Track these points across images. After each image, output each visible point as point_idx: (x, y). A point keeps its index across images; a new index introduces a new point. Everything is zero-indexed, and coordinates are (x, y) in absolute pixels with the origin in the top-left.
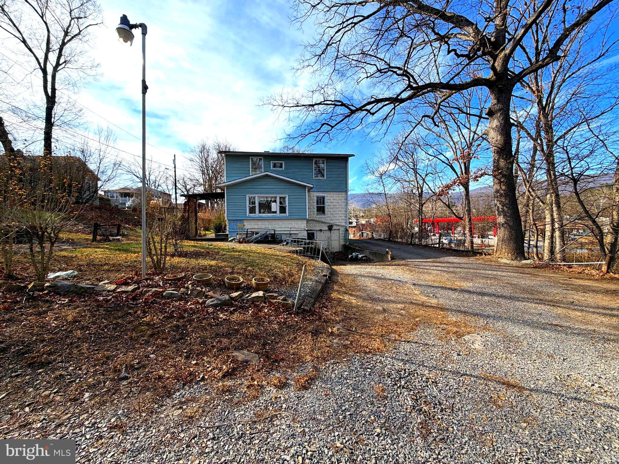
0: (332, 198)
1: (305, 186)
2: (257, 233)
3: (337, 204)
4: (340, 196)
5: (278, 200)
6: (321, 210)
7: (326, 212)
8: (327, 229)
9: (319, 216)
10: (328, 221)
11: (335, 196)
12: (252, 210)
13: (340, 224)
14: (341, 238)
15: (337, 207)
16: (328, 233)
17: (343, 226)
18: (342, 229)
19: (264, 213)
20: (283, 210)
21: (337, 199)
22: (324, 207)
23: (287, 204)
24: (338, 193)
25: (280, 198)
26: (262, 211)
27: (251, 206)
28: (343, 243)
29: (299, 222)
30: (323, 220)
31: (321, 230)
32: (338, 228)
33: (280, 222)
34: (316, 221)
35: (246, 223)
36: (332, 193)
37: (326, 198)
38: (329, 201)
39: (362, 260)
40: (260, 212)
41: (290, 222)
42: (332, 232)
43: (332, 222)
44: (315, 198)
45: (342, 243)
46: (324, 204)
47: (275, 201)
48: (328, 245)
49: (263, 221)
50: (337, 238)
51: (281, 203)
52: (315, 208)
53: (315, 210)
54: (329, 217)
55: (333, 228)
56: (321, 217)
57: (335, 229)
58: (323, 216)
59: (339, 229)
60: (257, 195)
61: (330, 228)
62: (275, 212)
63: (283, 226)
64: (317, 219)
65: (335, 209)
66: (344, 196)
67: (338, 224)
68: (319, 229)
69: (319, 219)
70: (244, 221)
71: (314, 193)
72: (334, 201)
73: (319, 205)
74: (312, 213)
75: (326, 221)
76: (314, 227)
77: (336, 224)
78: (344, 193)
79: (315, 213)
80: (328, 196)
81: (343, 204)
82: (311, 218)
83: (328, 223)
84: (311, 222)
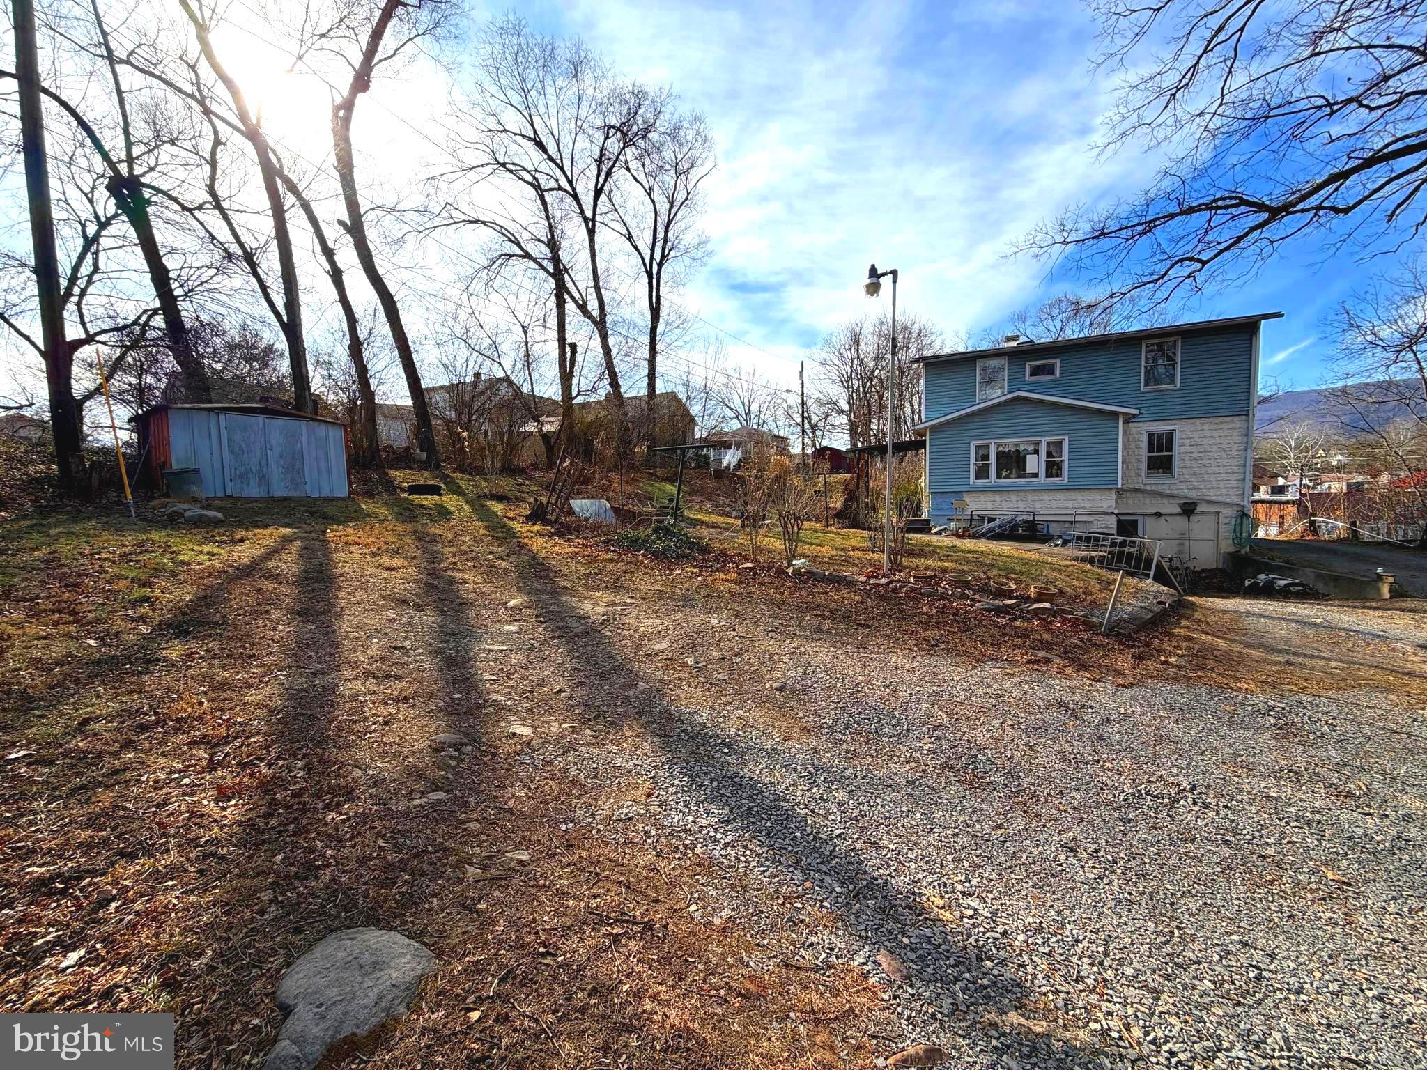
0: (1196, 435)
1: (1116, 414)
2: (991, 520)
3: (1214, 448)
4: (1225, 426)
5: (1043, 450)
6: (1161, 464)
7: (1177, 470)
8: (1179, 510)
9: (1153, 481)
10: (1181, 492)
11: (1206, 427)
12: (982, 473)
13: (1220, 499)
14: (1222, 535)
15: (1215, 454)
16: (1181, 523)
17: (1231, 505)
18: (1232, 512)
19: (1007, 477)
20: (1053, 468)
21: (1215, 434)
22: (1170, 458)
23: (1065, 456)
24: (1217, 420)
25: (1048, 444)
26: (1004, 474)
27: (980, 463)
28: (1231, 549)
29: (1097, 496)
30: (1166, 489)
31: (1158, 515)
32: (1212, 509)
33: (1046, 497)
34: (1144, 491)
35: (967, 499)
36: (1197, 421)
37: (1178, 435)
38: (1187, 442)
39: (1290, 592)
40: (999, 476)
41: (1073, 495)
42: (1194, 519)
43: (1193, 494)
44: (1145, 438)
45: (1227, 546)
46: (1170, 449)
47: (1036, 452)
48: (1180, 551)
49: (1006, 494)
50: (1209, 534)
51: (1049, 454)
52: (1144, 460)
53: (1144, 465)
54: (1183, 482)
55: (1200, 509)
56: (1161, 483)
57: (1203, 513)
58: (1166, 480)
59: (1218, 513)
60: (993, 442)
61: (1189, 509)
62: (1036, 475)
63: (1054, 504)
64: (1148, 488)
65: (1206, 462)
66: (1238, 426)
67: (1214, 498)
68: (1154, 511)
69: (1154, 488)
70: (964, 494)
71: (1141, 424)
72: (1205, 441)
73: (1155, 454)
74: (1133, 474)
75: (1175, 492)
76: (1138, 506)
77: (1207, 498)
78: (1238, 419)
79: (1143, 474)
80: (1185, 428)
81: (1235, 447)
82: (1131, 486)
83: (1181, 498)
84: (1127, 495)
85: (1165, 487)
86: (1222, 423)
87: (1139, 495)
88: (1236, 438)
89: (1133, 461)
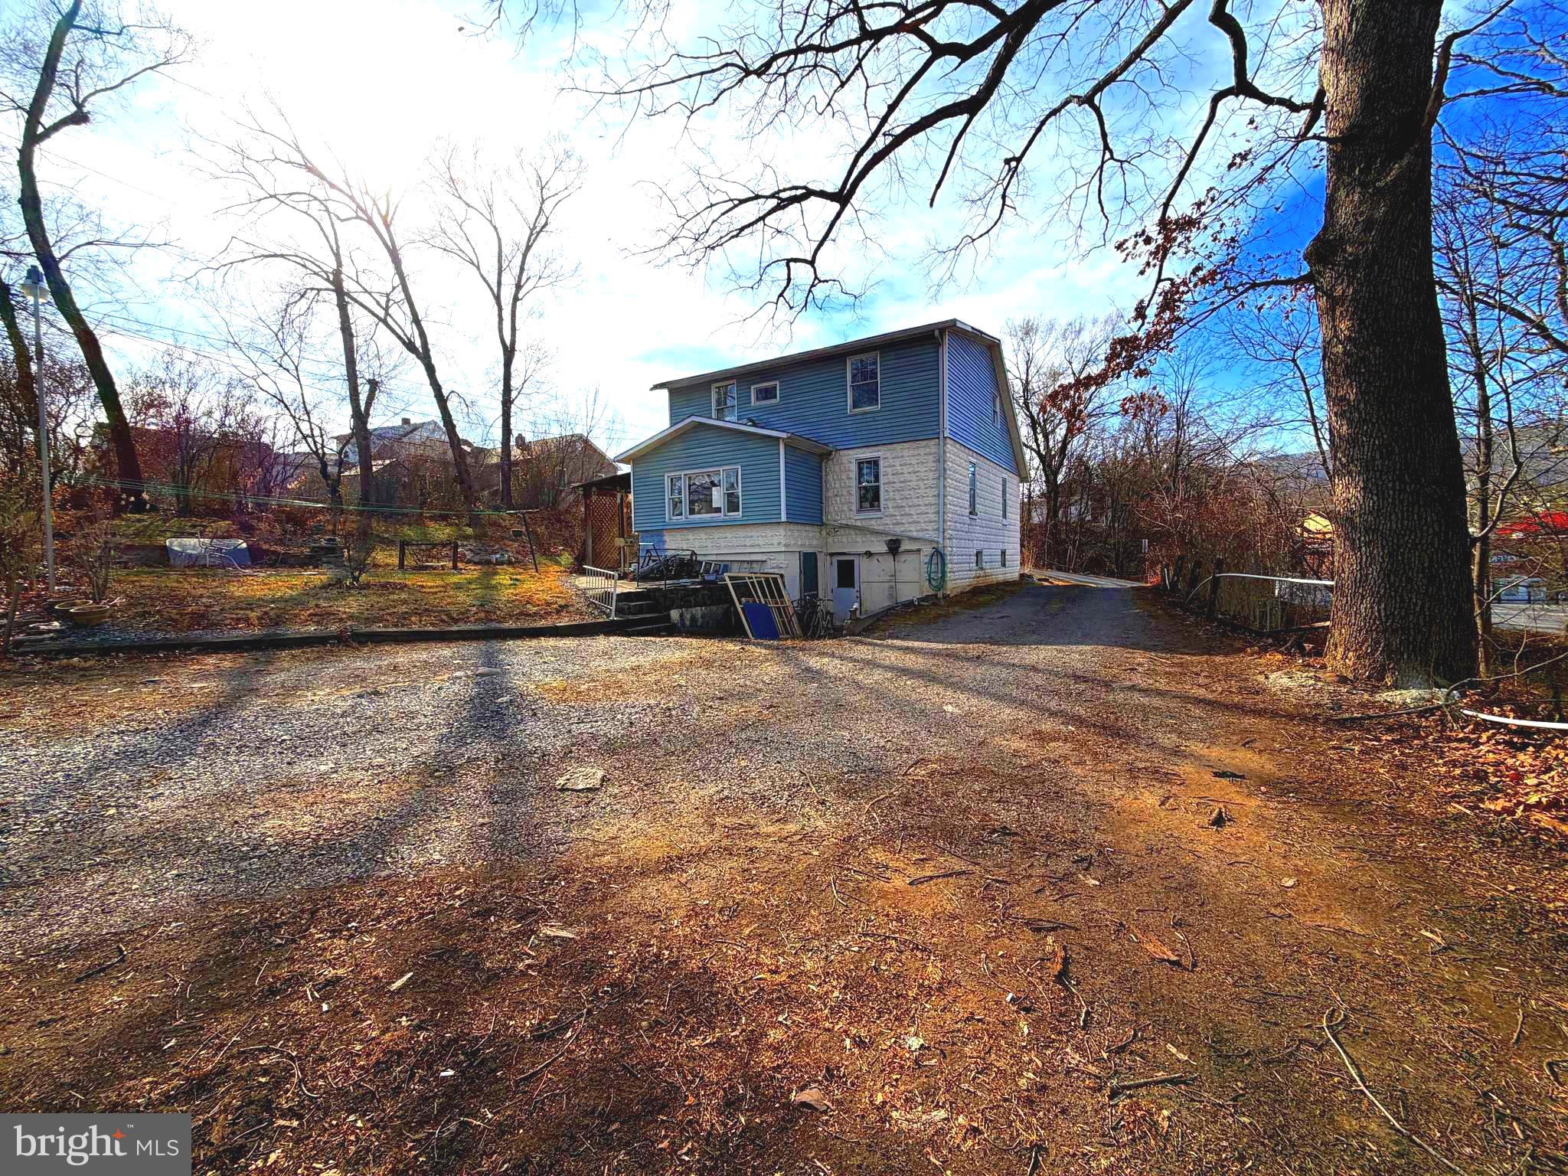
0: (897, 462)
1: (778, 439)
3: (914, 477)
4: (922, 451)
5: (723, 480)
6: (870, 498)
7: (882, 503)
8: (884, 549)
9: (862, 516)
10: (886, 528)
11: (905, 453)
12: (677, 508)
13: (920, 535)
14: (924, 576)
15: (913, 484)
16: (888, 562)
17: (929, 541)
18: (929, 549)
19: (697, 512)
20: (733, 506)
22: (878, 488)
23: (740, 488)
24: (914, 445)
25: (727, 474)
26: (694, 509)
27: (676, 497)
28: (930, 592)
29: (769, 532)
30: (875, 525)
31: (869, 554)
32: (914, 546)
33: (727, 534)
34: (856, 528)
35: (667, 538)
36: (900, 446)
37: (881, 463)
38: (889, 470)
40: (692, 512)
41: (747, 531)
42: (899, 558)
43: (898, 529)
44: (854, 467)
45: (926, 589)
46: (876, 478)
47: (719, 484)
48: (889, 596)
49: (694, 531)
50: (913, 575)
51: (731, 486)
52: (854, 491)
53: (854, 499)
54: (890, 517)
55: (905, 546)
56: (870, 517)
57: (907, 551)
58: (873, 515)
59: (919, 550)
60: (683, 473)
61: (894, 547)
62: (718, 510)
63: (734, 542)
64: (859, 524)
65: (906, 493)
66: (933, 451)
67: (915, 534)
68: (864, 550)
69: (864, 523)
70: (665, 533)
71: (850, 452)
72: (906, 469)
73: (864, 485)
74: (845, 508)
75: (881, 528)
76: (851, 544)
77: (910, 534)
78: (932, 442)
79: (854, 508)
80: (888, 455)
81: (931, 475)
82: (844, 522)
83: (887, 534)
84: (842, 531)
85: (873, 522)
86: (920, 448)
87: (852, 532)
88: (931, 465)
89: (845, 493)
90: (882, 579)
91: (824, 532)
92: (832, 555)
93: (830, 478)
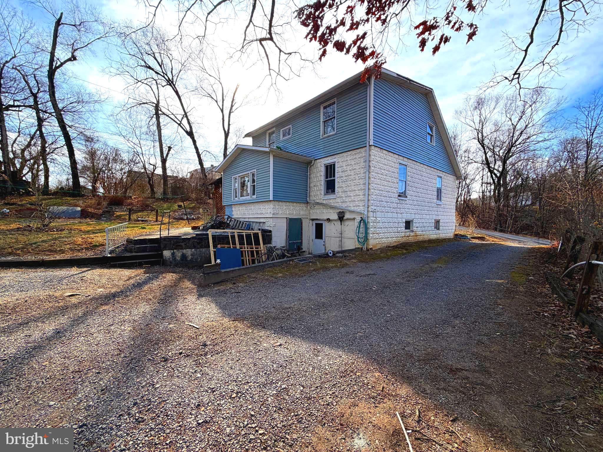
0: (344, 164)
1: (270, 153)
3: (353, 173)
4: (357, 156)
5: (250, 178)
6: (330, 187)
7: (336, 189)
8: (336, 217)
9: (326, 197)
10: (338, 205)
11: (348, 158)
13: (356, 209)
15: (352, 177)
16: (338, 225)
17: (360, 213)
21: (353, 163)
22: (334, 180)
23: (256, 182)
25: (252, 175)
30: (332, 203)
31: (329, 220)
32: (351, 216)
34: (323, 204)
35: (234, 209)
36: (345, 154)
37: (336, 165)
38: (341, 169)
41: (257, 206)
42: (345, 223)
43: (344, 205)
44: (323, 169)
46: (334, 176)
49: (242, 205)
51: (252, 181)
52: (323, 183)
53: (323, 187)
54: (340, 198)
55: (347, 216)
56: (330, 199)
57: (348, 219)
58: (331, 196)
59: (354, 219)
61: (341, 218)
62: (249, 194)
64: (324, 202)
65: (348, 183)
66: (364, 155)
67: (352, 209)
68: (327, 218)
69: (327, 202)
71: (321, 160)
72: (349, 168)
73: (329, 179)
74: (319, 193)
75: (336, 204)
76: (322, 214)
77: (349, 208)
78: (362, 150)
79: (323, 193)
80: (340, 160)
81: (362, 171)
82: (318, 201)
83: (338, 209)
84: (317, 207)
85: (331, 201)
86: (356, 154)
87: (321, 207)
88: (362, 164)
89: (319, 185)
90: (336, 235)
91: (309, 207)
92: (313, 220)
93: (312, 176)
